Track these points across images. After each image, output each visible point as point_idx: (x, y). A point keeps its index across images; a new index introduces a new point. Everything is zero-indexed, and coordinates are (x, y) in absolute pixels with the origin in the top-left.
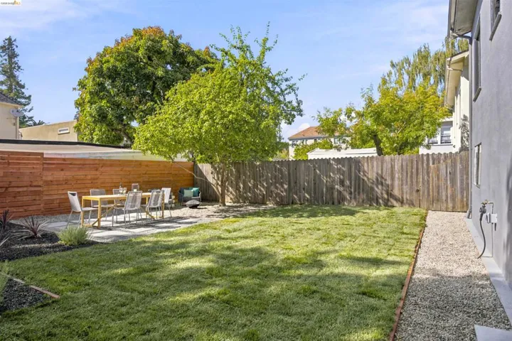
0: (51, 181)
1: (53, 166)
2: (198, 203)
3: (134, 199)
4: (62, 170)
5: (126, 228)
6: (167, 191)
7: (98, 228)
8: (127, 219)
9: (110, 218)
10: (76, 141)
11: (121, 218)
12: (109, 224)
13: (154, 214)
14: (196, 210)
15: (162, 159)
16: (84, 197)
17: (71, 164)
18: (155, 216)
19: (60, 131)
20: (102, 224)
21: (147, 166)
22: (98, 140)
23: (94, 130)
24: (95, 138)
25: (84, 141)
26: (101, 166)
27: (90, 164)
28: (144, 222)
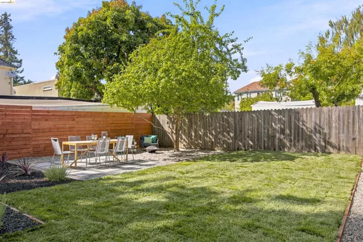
0: (38, 129)
1: (40, 117)
2: (156, 148)
3: (104, 144)
4: (47, 120)
5: (97, 168)
6: (130, 138)
7: (76, 168)
8: (98, 161)
9: (84, 160)
10: (57, 96)
11: (93, 160)
12: (83, 165)
13: (119, 157)
14: (154, 154)
15: (126, 111)
16: (64, 143)
17: (53, 115)
18: (120, 159)
19: (45, 88)
20: (78, 165)
21: (114, 117)
22: (74, 95)
23: (71, 87)
24: (72, 93)
25: (64, 97)
26: (76, 117)
27: (68, 115)
28: (112, 164)
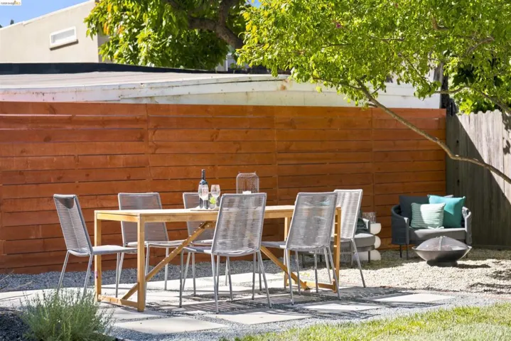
0: (21, 173)
1: (24, 128)
2: (458, 246)
3: (242, 222)
4: (47, 139)
6: (349, 200)
7: (140, 307)
8: (224, 288)
9: (174, 284)
10: (96, 61)
11: (205, 284)
12: (172, 299)
13: (307, 276)
14: (450, 270)
16: (100, 215)
17: (69, 121)
18: (311, 284)
19: (55, 38)
20: (151, 298)
21: (291, 124)
22: (150, 56)
23: (139, 25)
24: (144, 48)
25: (116, 62)
26: (151, 125)
27: (122, 121)
28: (275, 298)
